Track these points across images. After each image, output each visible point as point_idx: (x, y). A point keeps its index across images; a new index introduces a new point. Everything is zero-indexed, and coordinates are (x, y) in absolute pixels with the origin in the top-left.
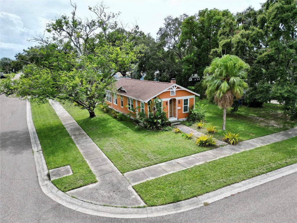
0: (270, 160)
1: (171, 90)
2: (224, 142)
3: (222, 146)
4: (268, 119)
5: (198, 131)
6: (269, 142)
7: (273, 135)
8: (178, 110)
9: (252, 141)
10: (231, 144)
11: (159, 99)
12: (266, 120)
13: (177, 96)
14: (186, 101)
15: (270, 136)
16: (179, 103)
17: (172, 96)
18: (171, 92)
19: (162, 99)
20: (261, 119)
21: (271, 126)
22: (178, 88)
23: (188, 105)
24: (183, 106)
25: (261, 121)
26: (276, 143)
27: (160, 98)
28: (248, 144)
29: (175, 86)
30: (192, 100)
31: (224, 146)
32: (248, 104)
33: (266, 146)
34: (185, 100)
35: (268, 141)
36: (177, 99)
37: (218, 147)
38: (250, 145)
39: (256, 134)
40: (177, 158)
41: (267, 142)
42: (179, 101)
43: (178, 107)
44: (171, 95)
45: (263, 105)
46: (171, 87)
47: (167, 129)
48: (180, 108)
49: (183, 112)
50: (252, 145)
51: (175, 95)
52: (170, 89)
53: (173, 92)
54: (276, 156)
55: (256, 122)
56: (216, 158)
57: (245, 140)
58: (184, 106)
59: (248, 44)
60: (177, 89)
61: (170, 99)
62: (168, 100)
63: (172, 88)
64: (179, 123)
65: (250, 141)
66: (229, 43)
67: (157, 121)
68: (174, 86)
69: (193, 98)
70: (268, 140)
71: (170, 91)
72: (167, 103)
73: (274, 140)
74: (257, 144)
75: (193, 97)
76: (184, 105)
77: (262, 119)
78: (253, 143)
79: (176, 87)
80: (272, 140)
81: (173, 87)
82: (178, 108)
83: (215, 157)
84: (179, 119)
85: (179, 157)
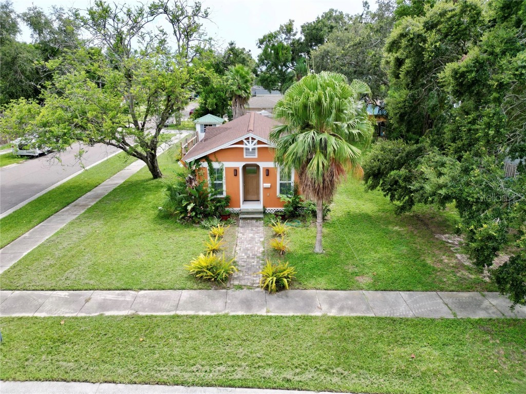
1: (243, 146)
3: (240, 288)
8: (265, 189)
11: (217, 161)
13: (260, 159)
15: (406, 296)
16: (267, 175)
17: (250, 158)
18: (245, 151)
19: (224, 163)
22: (260, 142)
23: (292, 182)
24: (279, 182)
27: (219, 160)
28: (306, 298)
29: (253, 139)
31: (242, 289)
36: (263, 165)
37: (225, 288)
38: (302, 304)
39: (378, 281)
42: (267, 171)
43: (264, 182)
44: (245, 157)
46: (243, 138)
48: (268, 185)
49: (278, 195)
51: (256, 156)
52: (241, 142)
53: (248, 149)
55: (455, 248)
58: (281, 184)
60: (257, 144)
61: (244, 163)
62: (240, 165)
63: (246, 142)
65: (323, 295)
67: (188, 205)
68: (250, 139)
71: (242, 148)
72: (236, 172)
76: (281, 181)
79: (255, 141)
81: (248, 139)
82: (265, 185)
83: (174, 308)
84: (267, 209)
85: (113, 287)
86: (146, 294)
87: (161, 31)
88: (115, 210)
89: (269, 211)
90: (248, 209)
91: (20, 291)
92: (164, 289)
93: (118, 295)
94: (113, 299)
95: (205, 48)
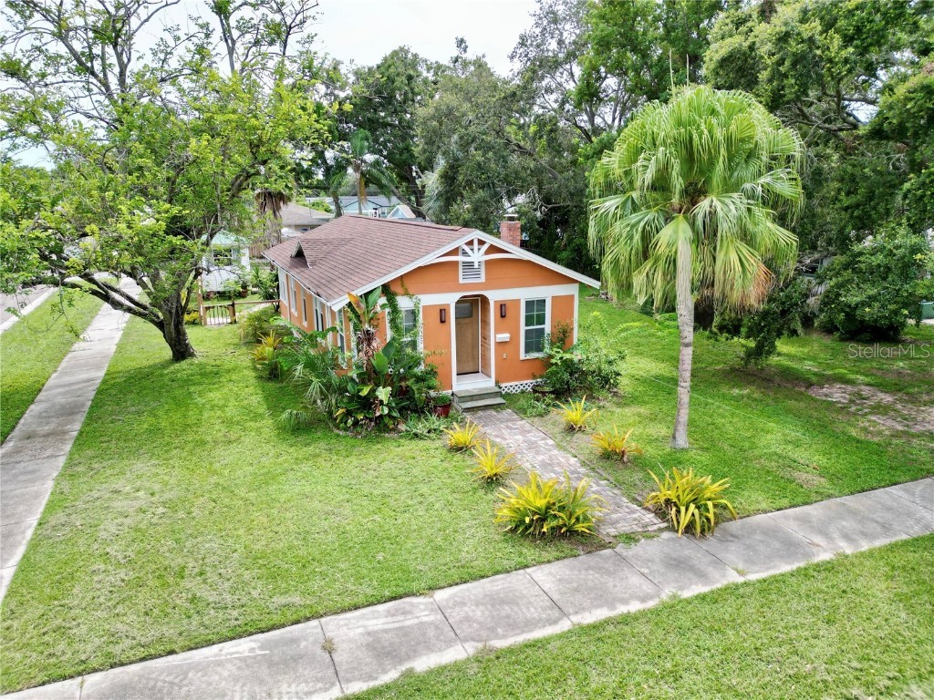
0: (866, 665)
1: (460, 258)
2: (650, 517)
3: (630, 538)
4: (913, 399)
5: (558, 446)
6: (886, 528)
7: (921, 487)
8: (500, 344)
9: (797, 518)
10: (677, 531)
11: (406, 294)
12: (906, 402)
13: (489, 285)
14: (535, 308)
15: (901, 493)
16: (502, 316)
17: (472, 283)
18: (461, 268)
19: (420, 297)
20: (882, 395)
21: (919, 435)
22: (493, 249)
23: (547, 327)
24: (523, 328)
25: (879, 409)
26: (923, 538)
27: (410, 291)
28: (770, 532)
29: (481, 243)
30: (563, 303)
31: (638, 541)
32: (837, 329)
33: (862, 554)
34: (529, 304)
35: (883, 526)
36: (494, 296)
37: (603, 547)
38: (777, 545)
39: (834, 477)
40: (344, 610)
41: (879, 529)
42: (502, 308)
43: (497, 331)
44: (461, 281)
45: (907, 334)
46: (461, 243)
47: (421, 428)
48: (505, 336)
49: (522, 356)
50: (791, 547)
51: (483, 279)
52: (455, 252)
53: (469, 265)
54: (906, 633)
55: (853, 409)
56: (556, 622)
57: (765, 512)
58: (527, 331)
59: (828, 49)
60: (487, 253)
61: (457, 296)
62: (450, 299)
63: (467, 249)
64: (499, 400)
65: (788, 521)
66: (744, 54)
67: (373, 391)
68: (476, 242)
69: (572, 296)
70: (889, 516)
71: (456, 263)
72: (442, 313)
73: (918, 521)
74: (818, 539)
75: (572, 290)
76: (527, 325)
77: (887, 398)
78: (799, 534)
79: (485, 247)
80: (909, 515)
81: (470, 243)
82: (498, 336)
83: (556, 613)
84: (503, 385)
85: (361, 599)
86: (455, 595)
87: (201, 27)
88: (155, 431)
89: (506, 390)
90: (468, 391)
91: (103, 673)
92: (483, 577)
93: (389, 614)
94: (386, 627)
95: (325, 66)
